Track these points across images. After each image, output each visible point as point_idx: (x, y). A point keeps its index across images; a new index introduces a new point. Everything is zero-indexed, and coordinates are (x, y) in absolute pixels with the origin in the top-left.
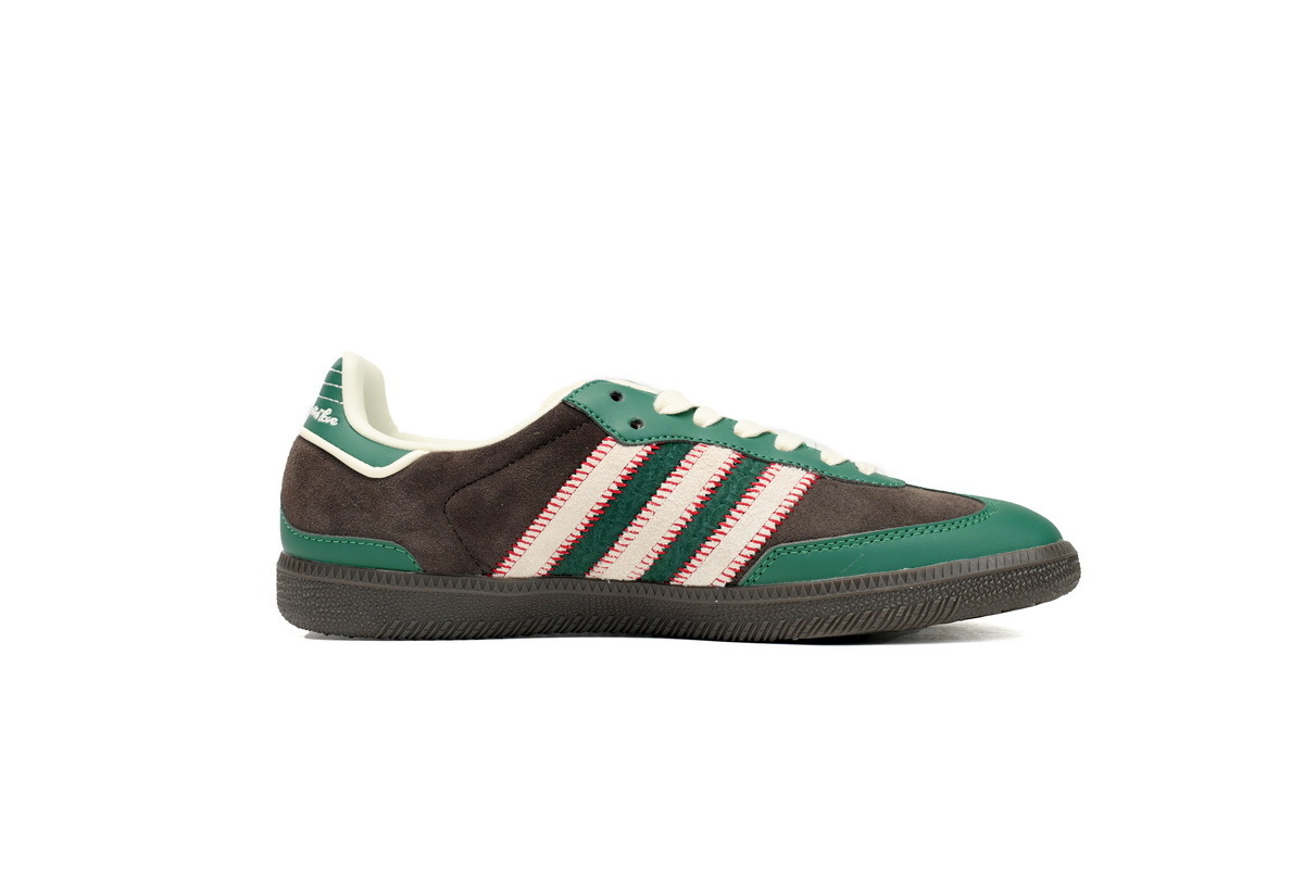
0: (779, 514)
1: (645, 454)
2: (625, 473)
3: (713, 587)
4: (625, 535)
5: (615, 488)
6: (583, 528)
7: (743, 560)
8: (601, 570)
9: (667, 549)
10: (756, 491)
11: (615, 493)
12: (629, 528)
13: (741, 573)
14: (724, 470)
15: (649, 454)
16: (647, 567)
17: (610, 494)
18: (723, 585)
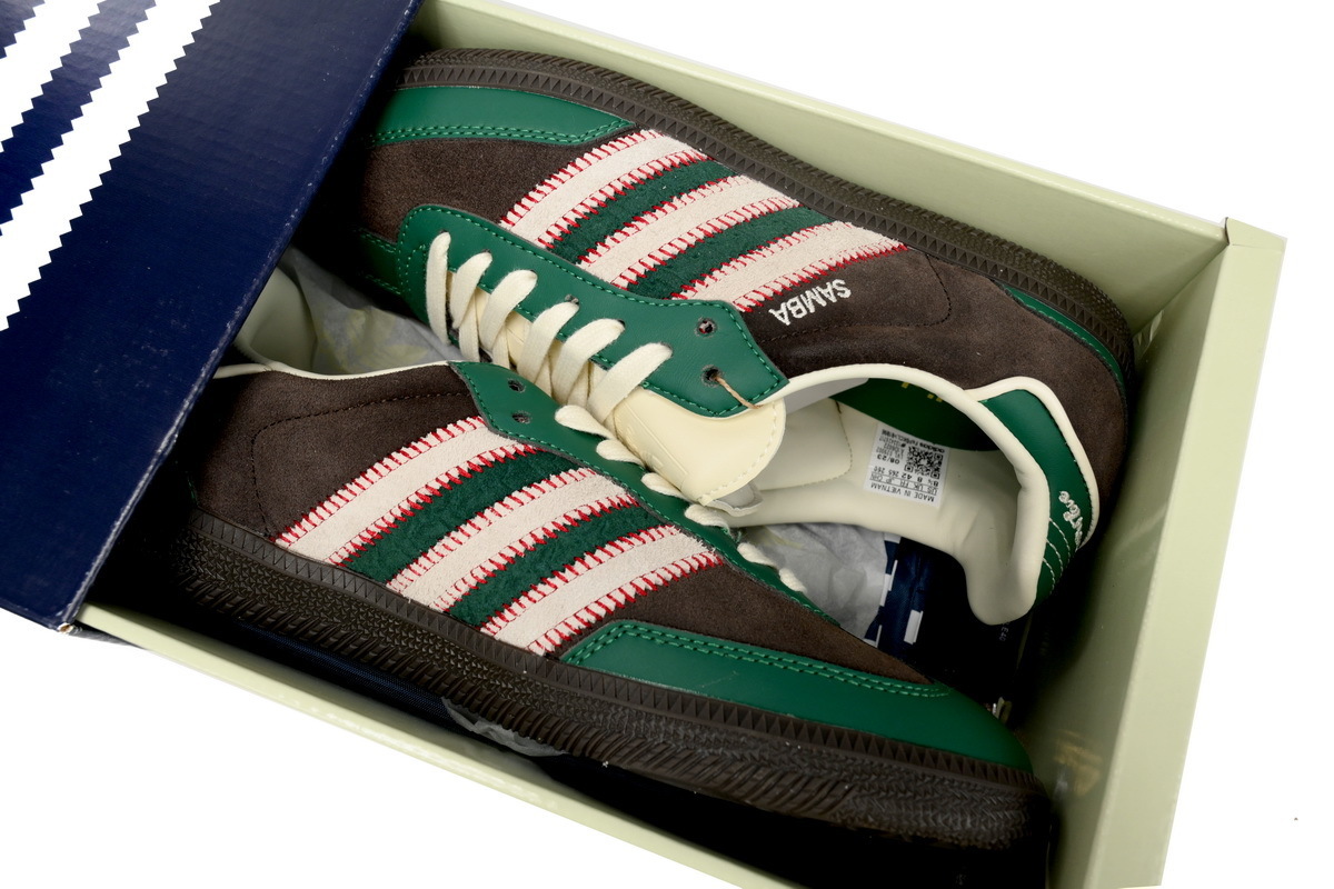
0: (645, 580)
1: (512, 451)
2: (477, 461)
3: (530, 652)
4: (446, 540)
5: (455, 474)
6: (399, 513)
7: (576, 624)
8: (406, 582)
9: (492, 576)
10: (630, 543)
11: (452, 482)
12: (453, 534)
13: (568, 641)
14: (601, 505)
15: (517, 453)
16: (458, 595)
17: (446, 480)
18: (541, 652)
